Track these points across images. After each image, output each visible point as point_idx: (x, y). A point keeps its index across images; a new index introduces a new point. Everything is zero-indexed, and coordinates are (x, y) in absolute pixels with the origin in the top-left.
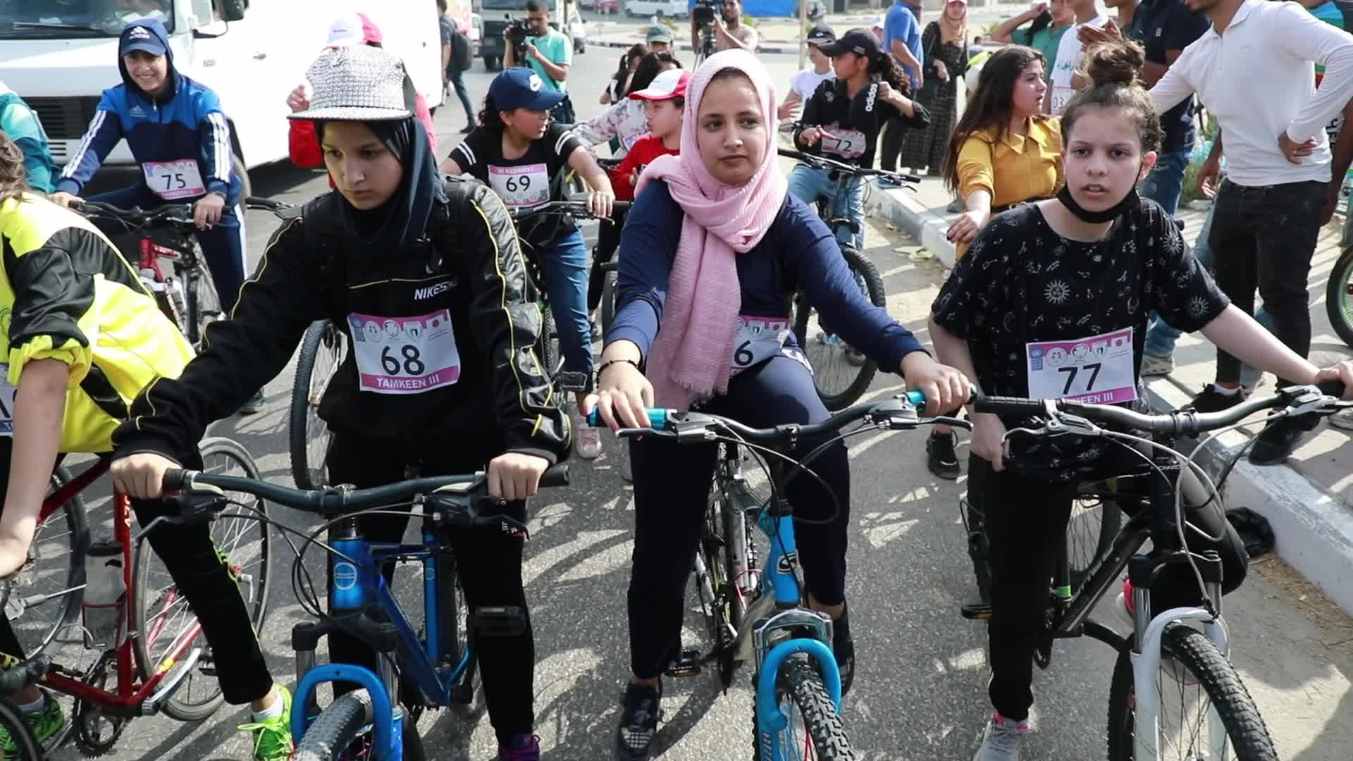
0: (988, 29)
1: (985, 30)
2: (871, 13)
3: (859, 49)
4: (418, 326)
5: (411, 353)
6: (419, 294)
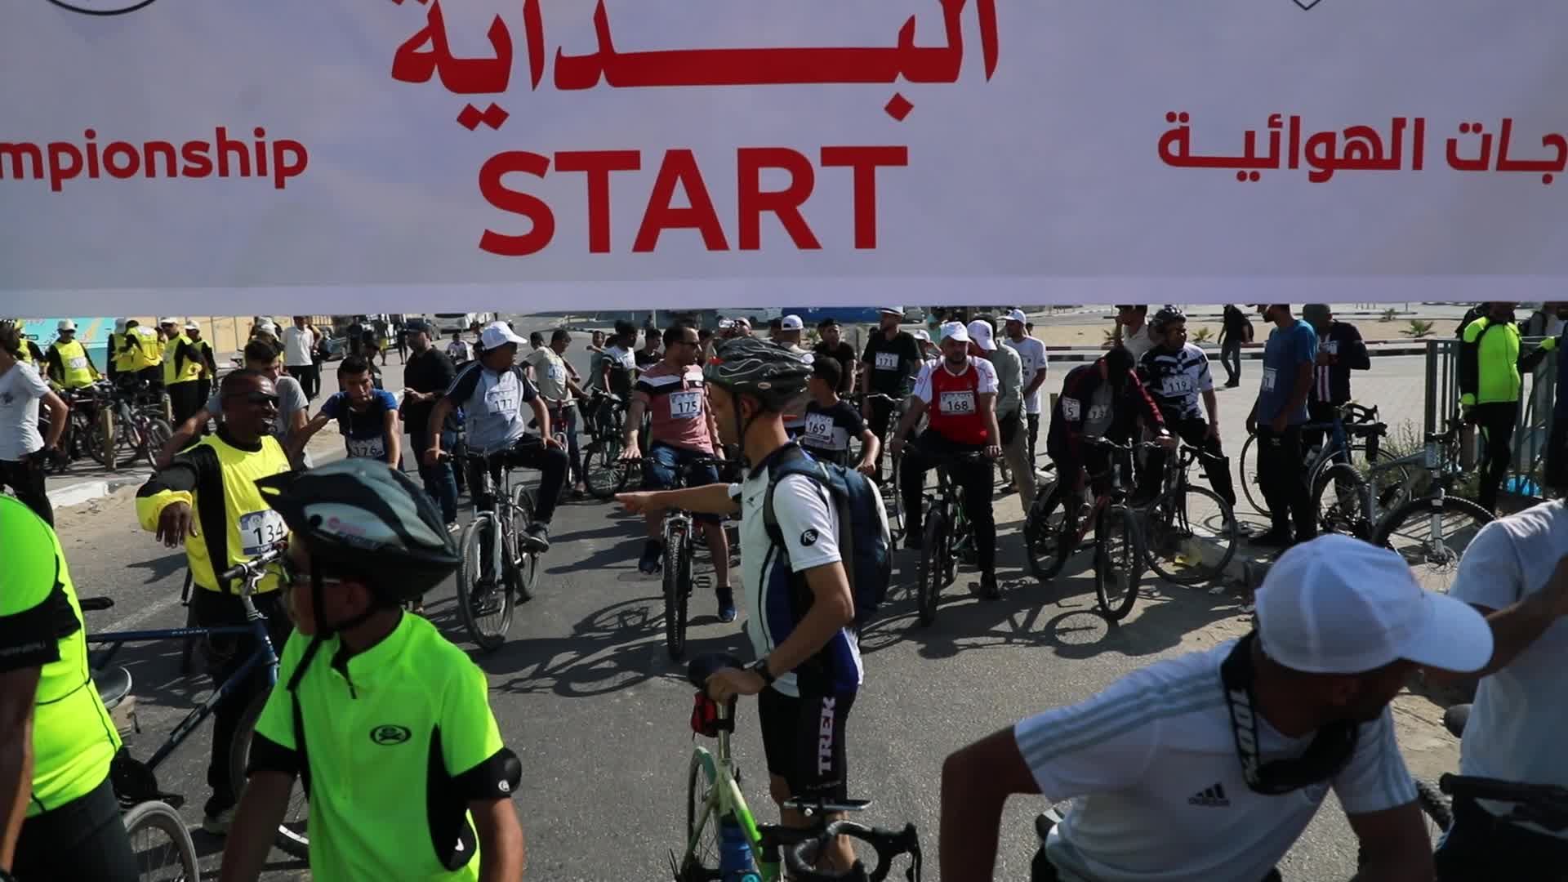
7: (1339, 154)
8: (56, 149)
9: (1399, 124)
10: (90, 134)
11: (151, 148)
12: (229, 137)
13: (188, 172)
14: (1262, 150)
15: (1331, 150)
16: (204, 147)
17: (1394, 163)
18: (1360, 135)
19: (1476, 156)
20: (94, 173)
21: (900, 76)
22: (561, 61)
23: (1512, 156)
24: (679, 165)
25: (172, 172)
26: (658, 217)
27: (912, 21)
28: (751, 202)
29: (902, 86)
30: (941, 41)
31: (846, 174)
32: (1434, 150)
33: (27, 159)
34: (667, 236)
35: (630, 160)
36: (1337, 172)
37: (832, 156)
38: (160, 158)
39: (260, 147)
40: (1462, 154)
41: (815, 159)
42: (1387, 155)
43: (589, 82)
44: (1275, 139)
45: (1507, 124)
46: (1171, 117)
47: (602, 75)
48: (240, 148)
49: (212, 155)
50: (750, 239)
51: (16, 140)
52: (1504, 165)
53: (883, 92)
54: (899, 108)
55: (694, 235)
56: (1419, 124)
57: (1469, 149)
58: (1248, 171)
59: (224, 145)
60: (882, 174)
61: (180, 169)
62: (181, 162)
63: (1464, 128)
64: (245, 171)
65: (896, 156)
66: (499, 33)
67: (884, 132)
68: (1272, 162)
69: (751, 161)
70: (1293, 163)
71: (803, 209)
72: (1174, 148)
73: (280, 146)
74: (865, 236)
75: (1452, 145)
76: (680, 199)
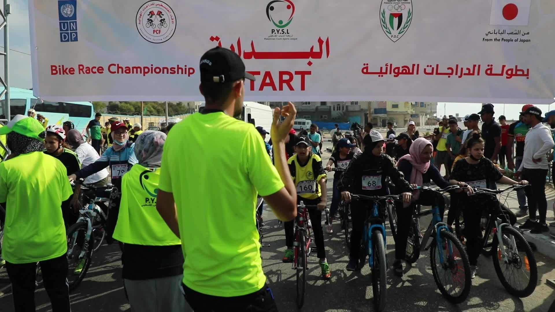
0: (425, 134)
1: (424, 134)
2: (379, 129)
3: (405, 138)
4: (376, 177)
5: (374, 182)
6: (378, 172)
7: (400, 71)
8: (145, 68)
9: (414, 65)
10: (152, 65)
11: (164, 68)
12: (180, 67)
13: (171, 73)
14: (384, 71)
15: (399, 70)
16: (174, 68)
17: (413, 73)
18: (406, 67)
19: (431, 72)
20: (152, 73)
21: (310, 57)
22: (245, 53)
23: (439, 72)
24: (268, 74)
25: (168, 73)
26: (264, 84)
27: (313, 46)
28: (281, 81)
29: (311, 59)
30: (319, 51)
31: (299, 76)
32: (421, 70)
33: (139, 70)
34: (265, 88)
35: (258, 73)
36: (400, 75)
37: (297, 73)
38: (165, 70)
39: (186, 69)
40: (427, 71)
41: (294, 74)
42: (411, 71)
43: (250, 58)
44: (387, 68)
45: (437, 65)
46: (364, 64)
47: (253, 56)
48: (182, 69)
49: (176, 70)
50: (281, 88)
51: (137, 66)
52: (437, 73)
53: (307, 60)
54: (310, 64)
55: (271, 87)
56: (418, 65)
57: (429, 70)
58: (381, 75)
59: (178, 68)
60: (306, 76)
61: (169, 73)
62: (170, 71)
63: (428, 66)
64: (182, 73)
65: (309, 73)
66: (232, 47)
67: (307, 68)
68: (386, 73)
69: (281, 74)
70: (390, 73)
71: (291, 83)
72: (365, 71)
73: (189, 69)
74: (303, 88)
75: (425, 70)
76: (268, 81)
